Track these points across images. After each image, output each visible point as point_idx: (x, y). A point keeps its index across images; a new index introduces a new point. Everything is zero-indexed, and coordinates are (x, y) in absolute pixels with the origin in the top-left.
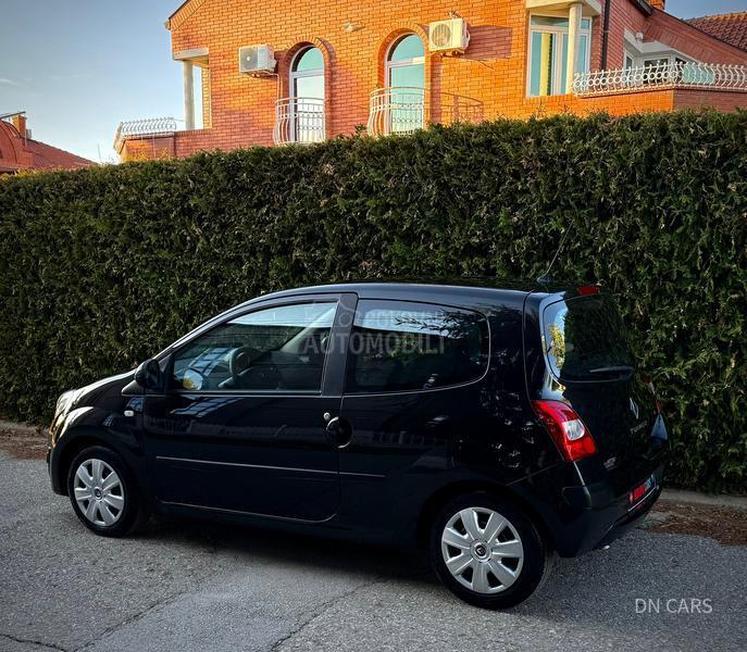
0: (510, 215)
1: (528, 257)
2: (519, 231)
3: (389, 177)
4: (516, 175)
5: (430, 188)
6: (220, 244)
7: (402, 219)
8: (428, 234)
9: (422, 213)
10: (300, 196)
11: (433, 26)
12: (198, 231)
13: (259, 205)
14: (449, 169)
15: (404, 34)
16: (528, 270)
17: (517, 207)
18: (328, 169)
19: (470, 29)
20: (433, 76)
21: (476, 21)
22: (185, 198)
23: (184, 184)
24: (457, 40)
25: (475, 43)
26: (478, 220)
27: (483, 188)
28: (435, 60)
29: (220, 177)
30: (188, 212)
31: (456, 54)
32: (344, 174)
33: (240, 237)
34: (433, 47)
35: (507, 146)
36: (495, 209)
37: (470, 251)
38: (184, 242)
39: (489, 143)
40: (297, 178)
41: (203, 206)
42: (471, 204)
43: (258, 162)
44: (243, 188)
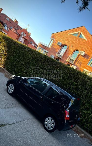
0: (76, 83)
1: (75, 88)
2: (76, 85)
3: (64, 70)
4: (79, 79)
5: (68, 75)
6: (42, 66)
7: (63, 76)
8: (65, 79)
9: (66, 77)
10: (54, 66)
11: (81, 51)
12: (40, 63)
13: (49, 65)
14: (72, 74)
15: (77, 50)
16: (74, 90)
17: (77, 82)
18: (58, 65)
19: (85, 54)
20: (78, 57)
21: (86, 53)
22: (41, 59)
23: (42, 57)
24: (83, 54)
25: (85, 56)
26: (72, 81)
27: (74, 78)
28: (79, 55)
29: (46, 59)
30: (40, 61)
31: (82, 56)
32: (60, 67)
33: (45, 67)
34: (80, 54)
35: (79, 75)
36: (74, 81)
37: (69, 84)
38: (38, 63)
39: (77, 73)
40: (54, 64)
41: (42, 61)
42: (72, 79)
43: (51, 60)
44: (48, 62)
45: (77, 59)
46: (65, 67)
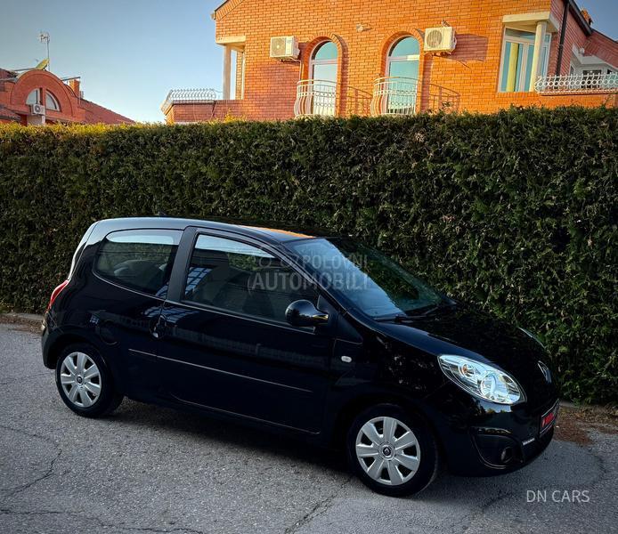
0: (586, 184)
1: (596, 220)
2: (591, 198)
3: (474, 147)
4: (590, 152)
5: (513, 159)
6: (313, 193)
7: (484, 182)
8: (506, 196)
9: (503, 178)
10: (391, 158)
11: (428, 31)
12: (297, 182)
13: (353, 163)
14: (530, 144)
15: (403, 36)
16: (595, 231)
17: (590, 178)
18: (419, 137)
19: (457, 36)
20: (425, 70)
21: (463, 30)
22: (287, 154)
23: (287, 143)
24: (447, 44)
25: (461, 46)
26: (554, 186)
27: (560, 160)
28: (427, 58)
29: (320, 138)
30: (288, 166)
31: (444, 54)
32: (434, 141)
33: (333, 190)
34: (427, 48)
35: (585, 128)
36: (572, 178)
37: (544, 212)
38: (283, 190)
40: (388, 143)
41: (303, 161)
42: (548, 174)
43: (354, 129)
44: (339, 150)
45: (425, 85)
46: (469, 126)
